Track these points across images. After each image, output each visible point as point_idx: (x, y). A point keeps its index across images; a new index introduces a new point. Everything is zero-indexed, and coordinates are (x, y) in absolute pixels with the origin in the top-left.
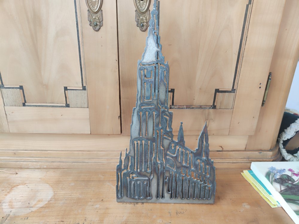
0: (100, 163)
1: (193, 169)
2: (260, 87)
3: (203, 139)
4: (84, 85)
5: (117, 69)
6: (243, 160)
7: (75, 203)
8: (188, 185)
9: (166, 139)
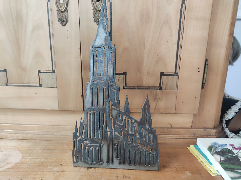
0: (66, 135)
1: (138, 137)
2: (199, 72)
3: (145, 110)
4: (54, 69)
5: (80, 55)
6: (190, 136)
7: (37, 166)
8: (135, 152)
9: (114, 109)
